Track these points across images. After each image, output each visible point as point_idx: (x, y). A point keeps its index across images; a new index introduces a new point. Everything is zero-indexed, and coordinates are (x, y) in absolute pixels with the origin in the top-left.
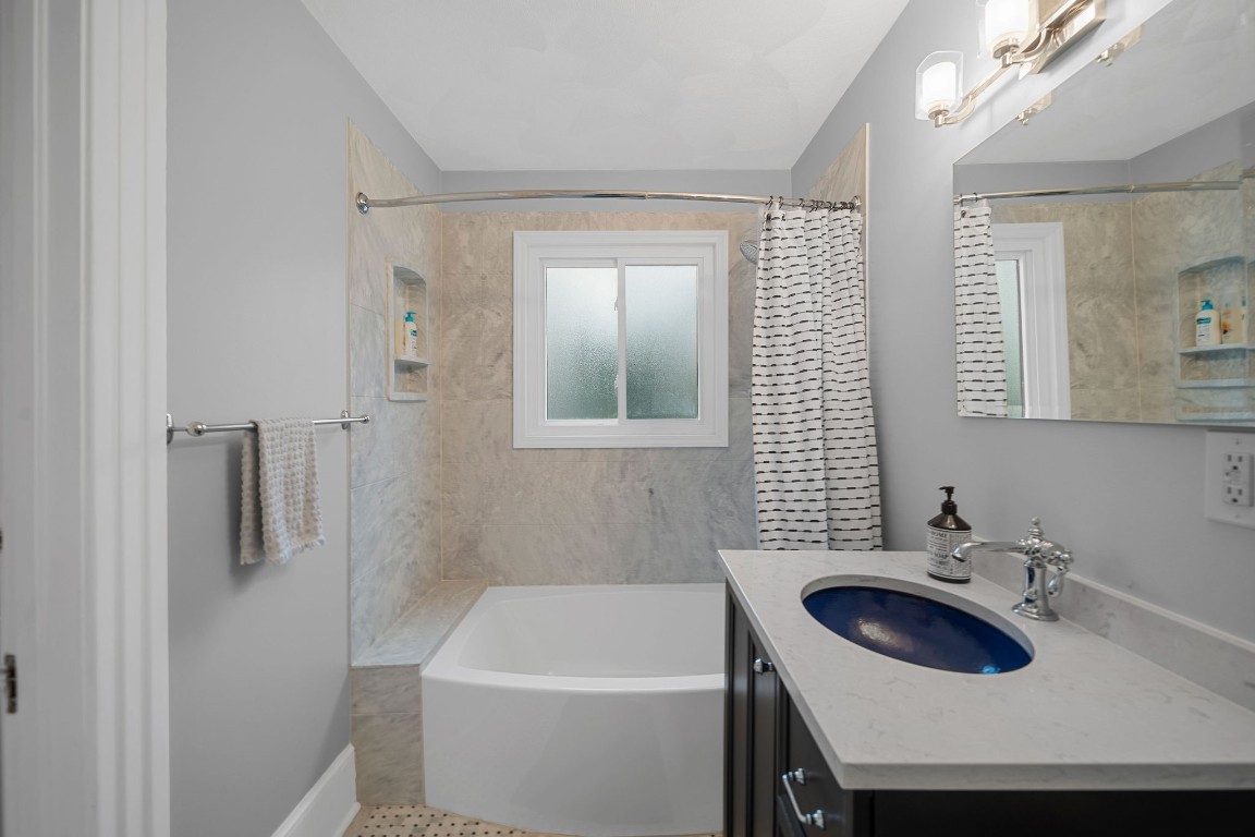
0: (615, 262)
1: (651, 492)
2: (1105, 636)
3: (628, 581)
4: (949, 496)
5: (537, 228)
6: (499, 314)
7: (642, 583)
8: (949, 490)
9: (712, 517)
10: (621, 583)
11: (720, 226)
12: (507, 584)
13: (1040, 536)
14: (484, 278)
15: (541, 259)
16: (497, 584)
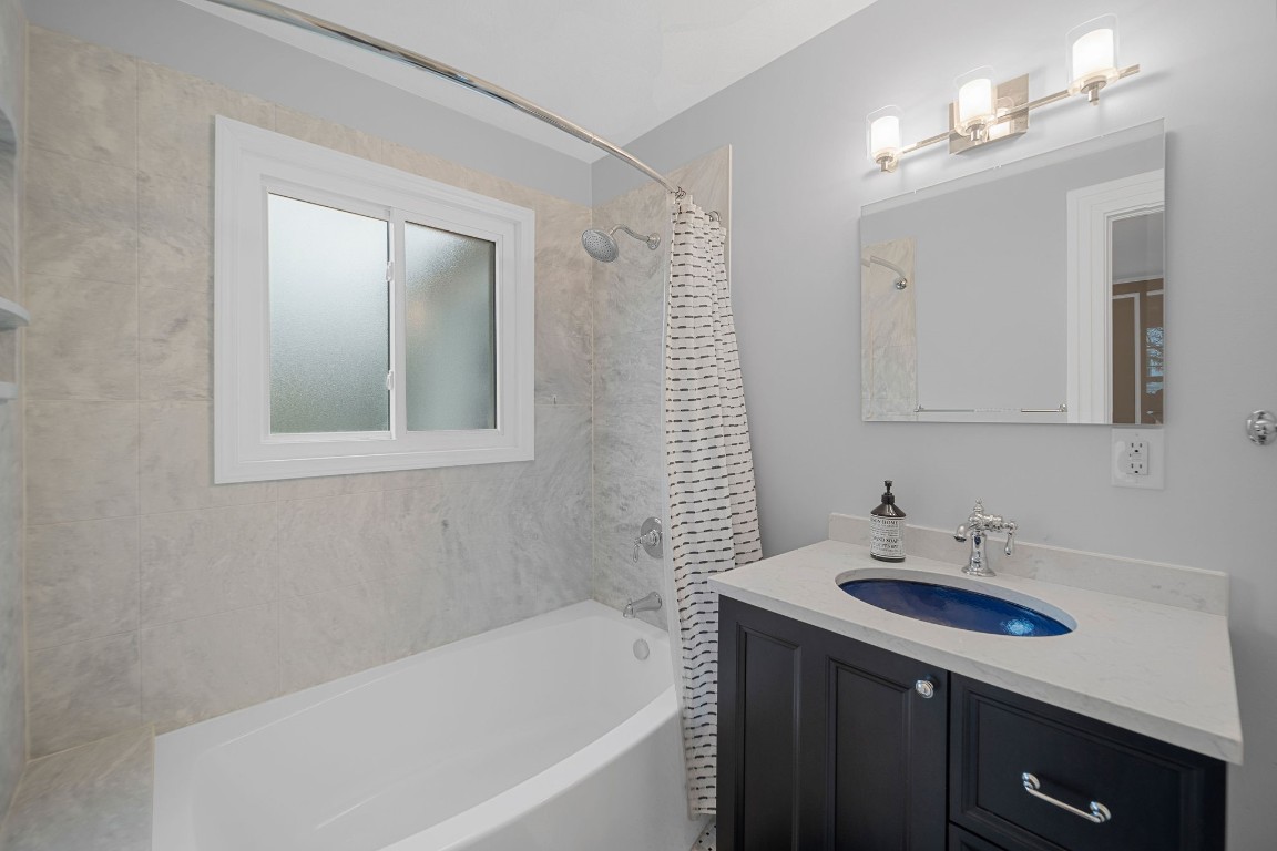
0: (386, 215)
1: (445, 524)
2: (1034, 578)
3: (414, 650)
4: (888, 489)
5: (263, 123)
6: (179, 251)
7: (433, 646)
8: (888, 485)
9: (516, 544)
10: (404, 656)
11: (526, 203)
12: (197, 719)
13: (982, 512)
14: (143, 179)
15: (262, 176)
16: (174, 725)
